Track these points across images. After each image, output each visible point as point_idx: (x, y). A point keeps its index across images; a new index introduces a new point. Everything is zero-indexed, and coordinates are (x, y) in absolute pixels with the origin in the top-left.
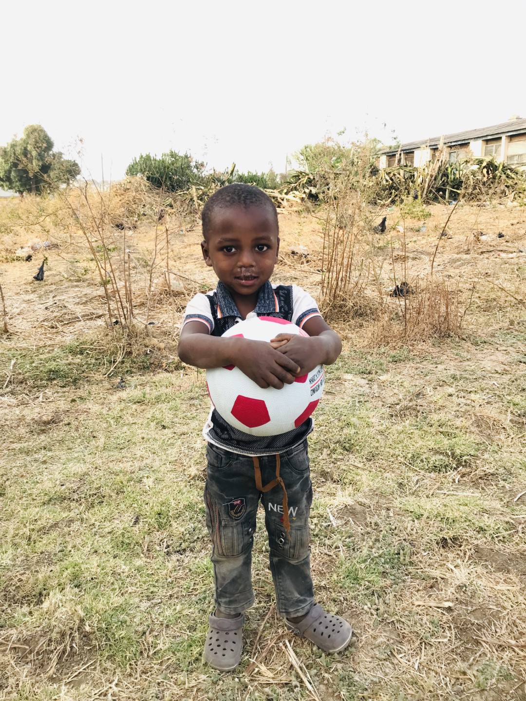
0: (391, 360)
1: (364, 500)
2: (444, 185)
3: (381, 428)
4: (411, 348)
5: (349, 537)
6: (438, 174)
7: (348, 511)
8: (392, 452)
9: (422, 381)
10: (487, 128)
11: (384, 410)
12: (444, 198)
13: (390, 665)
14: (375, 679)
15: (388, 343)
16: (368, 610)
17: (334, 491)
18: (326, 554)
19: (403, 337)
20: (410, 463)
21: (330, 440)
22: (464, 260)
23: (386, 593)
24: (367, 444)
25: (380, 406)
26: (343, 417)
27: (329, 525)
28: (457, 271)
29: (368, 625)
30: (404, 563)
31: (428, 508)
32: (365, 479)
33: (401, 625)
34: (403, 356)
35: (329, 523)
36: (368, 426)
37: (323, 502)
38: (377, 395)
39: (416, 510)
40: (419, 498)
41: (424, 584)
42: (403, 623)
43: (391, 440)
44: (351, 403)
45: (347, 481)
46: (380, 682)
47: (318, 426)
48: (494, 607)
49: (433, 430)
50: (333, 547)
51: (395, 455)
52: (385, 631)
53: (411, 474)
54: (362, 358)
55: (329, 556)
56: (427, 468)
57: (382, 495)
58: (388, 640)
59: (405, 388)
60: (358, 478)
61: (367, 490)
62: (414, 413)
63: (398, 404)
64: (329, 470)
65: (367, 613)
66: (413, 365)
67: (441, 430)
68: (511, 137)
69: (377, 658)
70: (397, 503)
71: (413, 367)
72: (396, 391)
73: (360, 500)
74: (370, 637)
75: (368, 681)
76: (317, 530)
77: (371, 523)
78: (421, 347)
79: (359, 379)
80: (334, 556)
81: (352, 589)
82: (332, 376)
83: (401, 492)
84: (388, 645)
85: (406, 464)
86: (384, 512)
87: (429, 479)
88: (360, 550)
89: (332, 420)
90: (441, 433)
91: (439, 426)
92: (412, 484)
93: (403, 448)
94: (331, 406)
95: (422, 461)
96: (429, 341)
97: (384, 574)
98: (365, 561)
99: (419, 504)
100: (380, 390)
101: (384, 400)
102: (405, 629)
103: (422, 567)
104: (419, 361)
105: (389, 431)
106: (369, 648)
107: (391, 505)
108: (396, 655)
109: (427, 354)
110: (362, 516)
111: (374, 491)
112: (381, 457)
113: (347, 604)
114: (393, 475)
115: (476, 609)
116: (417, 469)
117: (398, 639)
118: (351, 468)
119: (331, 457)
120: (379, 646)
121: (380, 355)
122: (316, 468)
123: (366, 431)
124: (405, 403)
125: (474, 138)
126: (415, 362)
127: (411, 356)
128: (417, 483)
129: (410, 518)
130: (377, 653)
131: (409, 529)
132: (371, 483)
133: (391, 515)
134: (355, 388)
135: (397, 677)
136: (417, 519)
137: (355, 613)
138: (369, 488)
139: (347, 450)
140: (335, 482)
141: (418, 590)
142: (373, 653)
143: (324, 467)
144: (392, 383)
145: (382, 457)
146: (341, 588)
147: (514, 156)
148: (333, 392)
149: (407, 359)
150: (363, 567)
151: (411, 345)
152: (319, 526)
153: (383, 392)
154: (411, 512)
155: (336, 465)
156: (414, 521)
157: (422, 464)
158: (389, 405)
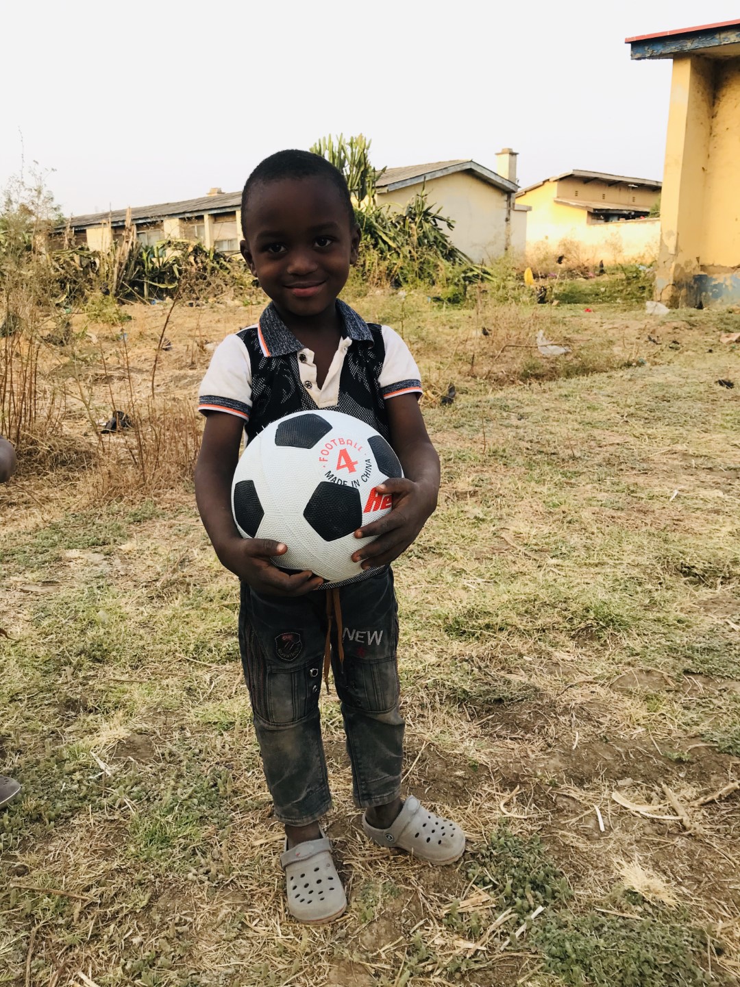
0: (131, 520)
1: (144, 726)
2: (139, 277)
3: (140, 618)
4: (156, 499)
5: (136, 784)
6: (130, 261)
7: (123, 749)
8: (165, 648)
9: (183, 543)
10: (183, 202)
11: (138, 593)
12: (143, 296)
13: (244, 942)
14: (230, 971)
15: (122, 497)
16: (195, 878)
17: (93, 725)
18: (107, 820)
19: (142, 485)
20: (194, 658)
21: (69, 651)
22: (191, 377)
23: (212, 846)
24: (126, 645)
25: (132, 586)
26: (81, 614)
27: (101, 777)
28: (186, 392)
29: (200, 898)
30: (225, 796)
31: (236, 711)
32: (137, 694)
33: (245, 881)
34: (148, 512)
35: (100, 774)
36: (123, 619)
37: (84, 746)
38: (122, 573)
39: (222, 718)
40: (218, 702)
41: (259, 815)
42: (247, 876)
43: (160, 633)
44: (86, 593)
45: (110, 705)
46: (237, 971)
47: (44, 635)
48: (354, 813)
49: (215, 605)
50: (116, 807)
51: (170, 651)
52: (226, 898)
53: (200, 673)
54: (87, 523)
55: (112, 821)
56: (218, 658)
57: (167, 711)
58: (233, 909)
59: (161, 555)
60: (127, 696)
61: (143, 710)
62: (183, 588)
63: (156, 580)
64: (78, 696)
65: (195, 882)
66: (164, 523)
67: (226, 603)
68: (216, 217)
69: (224, 940)
70: (193, 716)
71: (165, 525)
72: (149, 562)
73: (139, 726)
74: (208, 914)
75: (221, 978)
76: (84, 788)
77: (163, 755)
78: (170, 497)
79: (90, 554)
80: (122, 819)
81: (162, 857)
82: (47, 557)
83: (193, 701)
84: (235, 916)
85: (188, 660)
86: (176, 735)
87: (225, 673)
88: (159, 797)
89: (64, 622)
90: (227, 606)
91: (222, 598)
92: (205, 685)
93: (180, 640)
94: (56, 602)
95: (210, 650)
96: (180, 487)
97: (202, 820)
98: (172, 809)
99: (222, 709)
100: (125, 566)
101: (135, 578)
102: (251, 884)
103: (251, 792)
104: (172, 516)
105: (155, 620)
106: (210, 930)
107: (184, 722)
108: (248, 923)
109: (180, 505)
110: (146, 749)
111: (156, 709)
112: (150, 659)
113: (160, 882)
114: (176, 679)
115: (334, 823)
116: (206, 663)
117: (246, 901)
118: (111, 685)
119: (77, 677)
120: (223, 922)
121: (113, 515)
122: (56, 699)
123: (122, 626)
124: (167, 576)
125: (169, 215)
126: (166, 518)
127: (159, 512)
128: (211, 683)
129: (217, 732)
130: (223, 932)
131: (219, 747)
132: (148, 699)
133: (189, 735)
134: (88, 569)
135: (258, 955)
136: (225, 730)
137: (176, 890)
138: (146, 707)
139: (99, 661)
140: (91, 711)
141: (255, 825)
142: (217, 936)
143: (69, 694)
144: (141, 552)
145: (153, 659)
146: (146, 861)
147: (222, 241)
148: (55, 579)
149: (154, 516)
150: (170, 820)
151: (155, 496)
152: (85, 782)
153: (131, 567)
154: (215, 723)
155: (87, 687)
156: (222, 735)
157: (210, 655)
158: (144, 584)
